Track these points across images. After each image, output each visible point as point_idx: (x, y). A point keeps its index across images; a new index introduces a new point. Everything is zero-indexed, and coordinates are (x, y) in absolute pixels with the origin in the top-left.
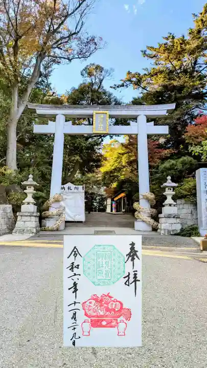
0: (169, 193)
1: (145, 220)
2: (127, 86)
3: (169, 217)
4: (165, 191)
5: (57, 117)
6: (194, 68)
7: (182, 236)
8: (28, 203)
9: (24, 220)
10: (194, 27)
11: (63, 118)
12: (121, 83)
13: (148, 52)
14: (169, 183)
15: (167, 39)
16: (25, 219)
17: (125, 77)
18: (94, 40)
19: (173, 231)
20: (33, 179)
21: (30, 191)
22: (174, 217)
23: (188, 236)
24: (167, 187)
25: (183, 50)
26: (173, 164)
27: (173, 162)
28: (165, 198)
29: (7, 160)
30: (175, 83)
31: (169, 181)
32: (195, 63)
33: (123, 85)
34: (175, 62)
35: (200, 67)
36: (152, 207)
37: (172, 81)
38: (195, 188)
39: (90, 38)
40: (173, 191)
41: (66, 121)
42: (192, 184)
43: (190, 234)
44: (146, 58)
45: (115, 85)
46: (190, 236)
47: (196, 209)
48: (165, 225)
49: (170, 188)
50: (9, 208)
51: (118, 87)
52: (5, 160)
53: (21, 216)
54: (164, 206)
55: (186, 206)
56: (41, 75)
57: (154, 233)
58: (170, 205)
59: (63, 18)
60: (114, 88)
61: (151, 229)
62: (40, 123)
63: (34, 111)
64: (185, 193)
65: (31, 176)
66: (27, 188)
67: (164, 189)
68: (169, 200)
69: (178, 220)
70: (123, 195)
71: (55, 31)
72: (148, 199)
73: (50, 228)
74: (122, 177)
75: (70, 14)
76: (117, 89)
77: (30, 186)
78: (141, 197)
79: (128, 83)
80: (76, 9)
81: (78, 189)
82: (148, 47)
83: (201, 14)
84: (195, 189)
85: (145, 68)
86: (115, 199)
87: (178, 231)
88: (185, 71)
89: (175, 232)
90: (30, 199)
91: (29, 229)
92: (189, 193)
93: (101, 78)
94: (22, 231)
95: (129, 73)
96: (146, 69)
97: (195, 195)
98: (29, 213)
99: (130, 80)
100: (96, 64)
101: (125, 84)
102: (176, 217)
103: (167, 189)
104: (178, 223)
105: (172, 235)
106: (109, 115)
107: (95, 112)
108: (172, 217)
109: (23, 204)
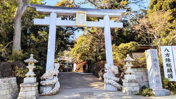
0: (129, 65)
3: (131, 82)
5: (51, 14)
8: (30, 76)
11: (56, 15)
16: (26, 89)
19: (135, 92)
20: (34, 57)
21: (31, 67)
22: (134, 82)
24: (127, 61)
29: (14, 43)
31: (128, 57)
40: (132, 64)
41: (57, 17)
49: (129, 62)
50: (13, 80)
52: (12, 43)
58: (130, 74)
62: (39, 18)
65: (32, 55)
66: (29, 64)
68: (129, 70)
69: (137, 84)
77: (31, 63)
90: (31, 73)
91: (30, 97)
98: (30, 84)
102: (135, 82)
103: (127, 63)
104: (137, 86)
105: (134, 95)
106: (87, 15)
107: (78, 12)
108: (133, 82)
109: (26, 77)
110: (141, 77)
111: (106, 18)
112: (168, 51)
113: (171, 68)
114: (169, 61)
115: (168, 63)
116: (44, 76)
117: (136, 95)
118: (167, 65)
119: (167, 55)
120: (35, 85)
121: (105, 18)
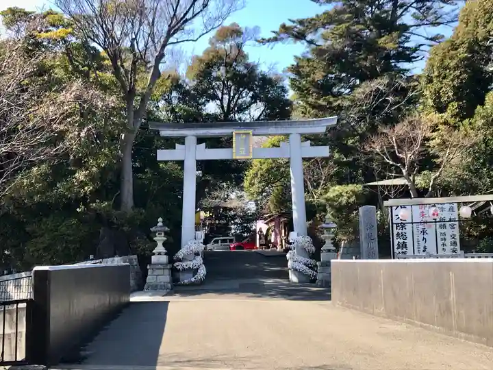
0: (327, 236)
4: (324, 233)
5: (187, 139)
8: (159, 254)
16: (157, 272)
20: (163, 222)
21: (160, 239)
31: (328, 221)
49: (328, 229)
50: (134, 259)
53: (153, 269)
54: (322, 251)
58: (329, 250)
65: (160, 219)
66: (157, 234)
68: (328, 244)
77: (160, 232)
90: (160, 248)
91: (163, 284)
94: (155, 288)
98: (161, 265)
107: (235, 132)
109: (154, 254)
113: (405, 241)
114: (402, 227)
115: (400, 231)
116: (180, 254)
118: (398, 235)
120: (168, 267)
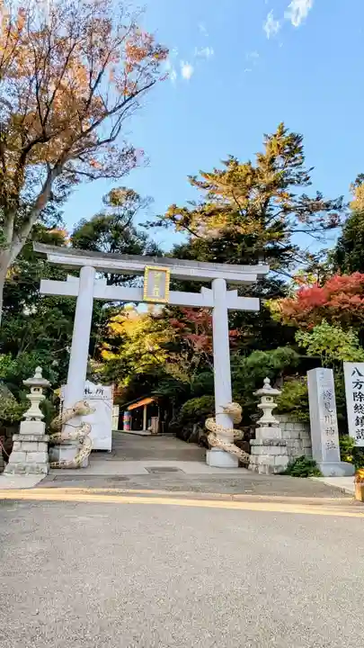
0: (267, 405)
1: (227, 449)
2: (166, 226)
3: (269, 444)
4: (260, 402)
5: (82, 270)
6: (263, 210)
7: (294, 475)
8: (34, 419)
9: (25, 449)
10: (265, 152)
11: (93, 272)
12: (157, 220)
13: (201, 179)
14: (267, 389)
15: (227, 164)
16: (26, 447)
17: (165, 212)
18: (132, 152)
19: (277, 467)
20: (43, 374)
21: (36, 396)
22: (277, 445)
23: (303, 477)
24: (264, 395)
25: (253, 184)
26: (265, 359)
27: (264, 354)
28: (261, 414)
30: (241, 230)
31: (267, 386)
32: (266, 204)
33: (160, 224)
34: (241, 200)
35: (272, 209)
36: (236, 426)
37: (237, 227)
38: (305, 398)
39: (127, 150)
40: (274, 402)
42: (301, 392)
43: (305, 472)
44: (195, 187)
45: (148, 222)
46: (306, 476)
47: (309, 431)
48: (264, 456)
49: (269, 396)
51: (152, 225)
53: (21, 441)
54: (259, 426)
55: (290, 426)
56: (52, 198)
57: (243, 471)
58: (270, 425)
59: (99, 117)
60: (146, 226)
61: (237, 464)
63: (44, 256)
64: (291, 405)
65: (39, 369)
66: (32, 389)
67: (258, 398)
68: (268, 417)
69: (284, 450)
70: (148, 401)
71: (84, 134)
72: (230, 414)
73: (67, 464)
74: (140, 370)
75: (111, 113)
76: (151, 228)
77: (37, 387)
78: (218, 410)
79: (170, 221)
80: (120, 107)
81: (102, 391)
82: (202, 173)
83: (275, 136)
84: (307, 400)
85: (191, 200)
86: (130, 408)
87: (285, 468)
88: (254, 215)
89: (280, 470)
90: (35, 410)
91: (36, 465)
92: (297, 407)
93: (132, 209)
94: (22, 471)
95: (175, 207)
96: (193, 203)
97: (306, 409)
98: (35, 435)
99: (173, 219)
100: (129, 188)
101: (164, 223)
102: (280, 444)
103: (264, 399)
104: (284, 455)
105: (275, 474)
106: (171, 275)
107: (149, 267)
108: (275, 444)
109: (24, 419)
110: (296, 435)
111: (219, 285)
112: (360, 375)
114: (361, 398)
115: (359, 403)
117: (281, 474)
118: (356, 407)
119: (358, 383)
120: (45, 439)
121: (214, 284)
